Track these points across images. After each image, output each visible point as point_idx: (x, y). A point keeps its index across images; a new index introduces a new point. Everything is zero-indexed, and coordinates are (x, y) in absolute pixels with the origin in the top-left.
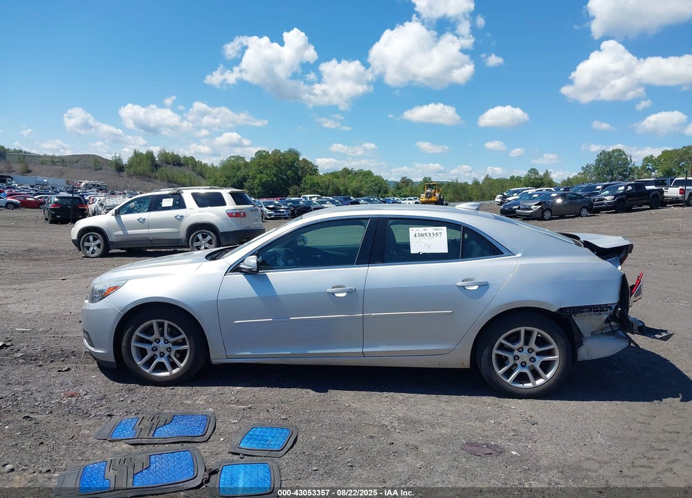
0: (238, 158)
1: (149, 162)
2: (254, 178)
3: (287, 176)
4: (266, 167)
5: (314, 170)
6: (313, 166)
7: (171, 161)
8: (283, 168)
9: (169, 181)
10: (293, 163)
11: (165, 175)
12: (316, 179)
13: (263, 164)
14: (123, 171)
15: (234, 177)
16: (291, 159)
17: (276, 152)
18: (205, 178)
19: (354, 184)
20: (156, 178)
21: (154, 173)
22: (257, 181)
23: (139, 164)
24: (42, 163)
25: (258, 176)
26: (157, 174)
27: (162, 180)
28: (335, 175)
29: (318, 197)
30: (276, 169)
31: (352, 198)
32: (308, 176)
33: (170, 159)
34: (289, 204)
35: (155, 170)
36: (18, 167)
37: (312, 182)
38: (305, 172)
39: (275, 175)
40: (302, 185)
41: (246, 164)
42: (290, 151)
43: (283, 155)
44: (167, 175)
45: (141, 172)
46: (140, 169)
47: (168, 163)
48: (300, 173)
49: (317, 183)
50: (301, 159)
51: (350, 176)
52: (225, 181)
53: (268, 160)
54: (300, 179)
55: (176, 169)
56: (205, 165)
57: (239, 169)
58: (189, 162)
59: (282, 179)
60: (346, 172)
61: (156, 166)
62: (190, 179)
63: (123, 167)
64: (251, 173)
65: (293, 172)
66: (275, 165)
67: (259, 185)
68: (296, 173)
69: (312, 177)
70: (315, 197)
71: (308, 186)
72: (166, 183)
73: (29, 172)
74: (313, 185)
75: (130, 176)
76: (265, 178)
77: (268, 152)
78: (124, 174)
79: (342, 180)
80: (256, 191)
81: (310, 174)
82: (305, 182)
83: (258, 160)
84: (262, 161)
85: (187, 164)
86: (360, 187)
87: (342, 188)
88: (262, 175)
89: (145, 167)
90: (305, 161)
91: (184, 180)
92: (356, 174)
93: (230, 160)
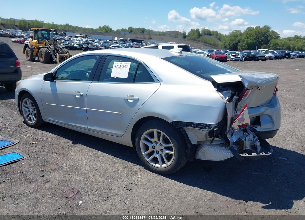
0: (238, 31)
1: (197, 34)
2: (244, 41)
3: (261, 40)
4: (251, 35)
5: (278, 37)
6: (277, 34)
7: (207, 33)
8: (260, 36)
9: (205, 43)
10: (266, 33)
11: (203, 40)
12: (277, 41)
13: (250, 34)
14: (186, 38)
15: (234, 41)
16: (265, 31)
17: (258, 27)
18: (220, 41)
19: (300, 44)
20: (199, 41)
21: (199, 39)
22: (245, 42)
23: (193, 35)
24: (156, 35)
25: (246, 40)
26: (200, 39)
27: (202, 42)
28: (289, 39)
29: (266, 50)
30: (256, 36)
31: (286, 51)
32: (273, 40)
33: (206, 32)
34: (245, 54)
35: (199, 37)
36: (147, 37)
37: (274, 43)
38: (271, 38)
39: (255, 40)
40: (269, 44)
41: (241, 34)
42: (265, 27)
43: (261, 29)
44: (204, 39)
45: (193, 38)
46: (193, 37)
47: (205, 34)
48: (269, 38)
49: (278, 43)
50: (271, 31)
51: (298, 40)
52: (229, 43)
53: (252, 32)
54: (268, 41)
55: (209, 37)
56: (222, 35)
57: (237, 36)
58: (215, 34)
59: (258, 41)
60: (296, 37)
61: (200, 35)
62: (214, 41)
63: (186, 36)
64: (243, 39)
65: (265, 37)
66: (256, 34)
67: (246, 45)
68: (267, 38)
69: (275, 40)
70: (264, 50)
71: (272, 45)
72: (203, 43)
73: (151, 38)
74: (275, 45)
75: (189, 40)
76: (249, 41)
77: (253, 28)
78: (186, 39)
79: (293, 42)
80: (244, 47)
81: (275, 39)
82: (271, 43)
83: (247, 32)
84: (249, 32)
85: (214, 35)
86: (303, 46)
87: (292, 46)
88: (248, 40)
89: (195, 36)
90: (273, 32)
91: (211, 42)
92: (302, 38)
93: (234, 32)
